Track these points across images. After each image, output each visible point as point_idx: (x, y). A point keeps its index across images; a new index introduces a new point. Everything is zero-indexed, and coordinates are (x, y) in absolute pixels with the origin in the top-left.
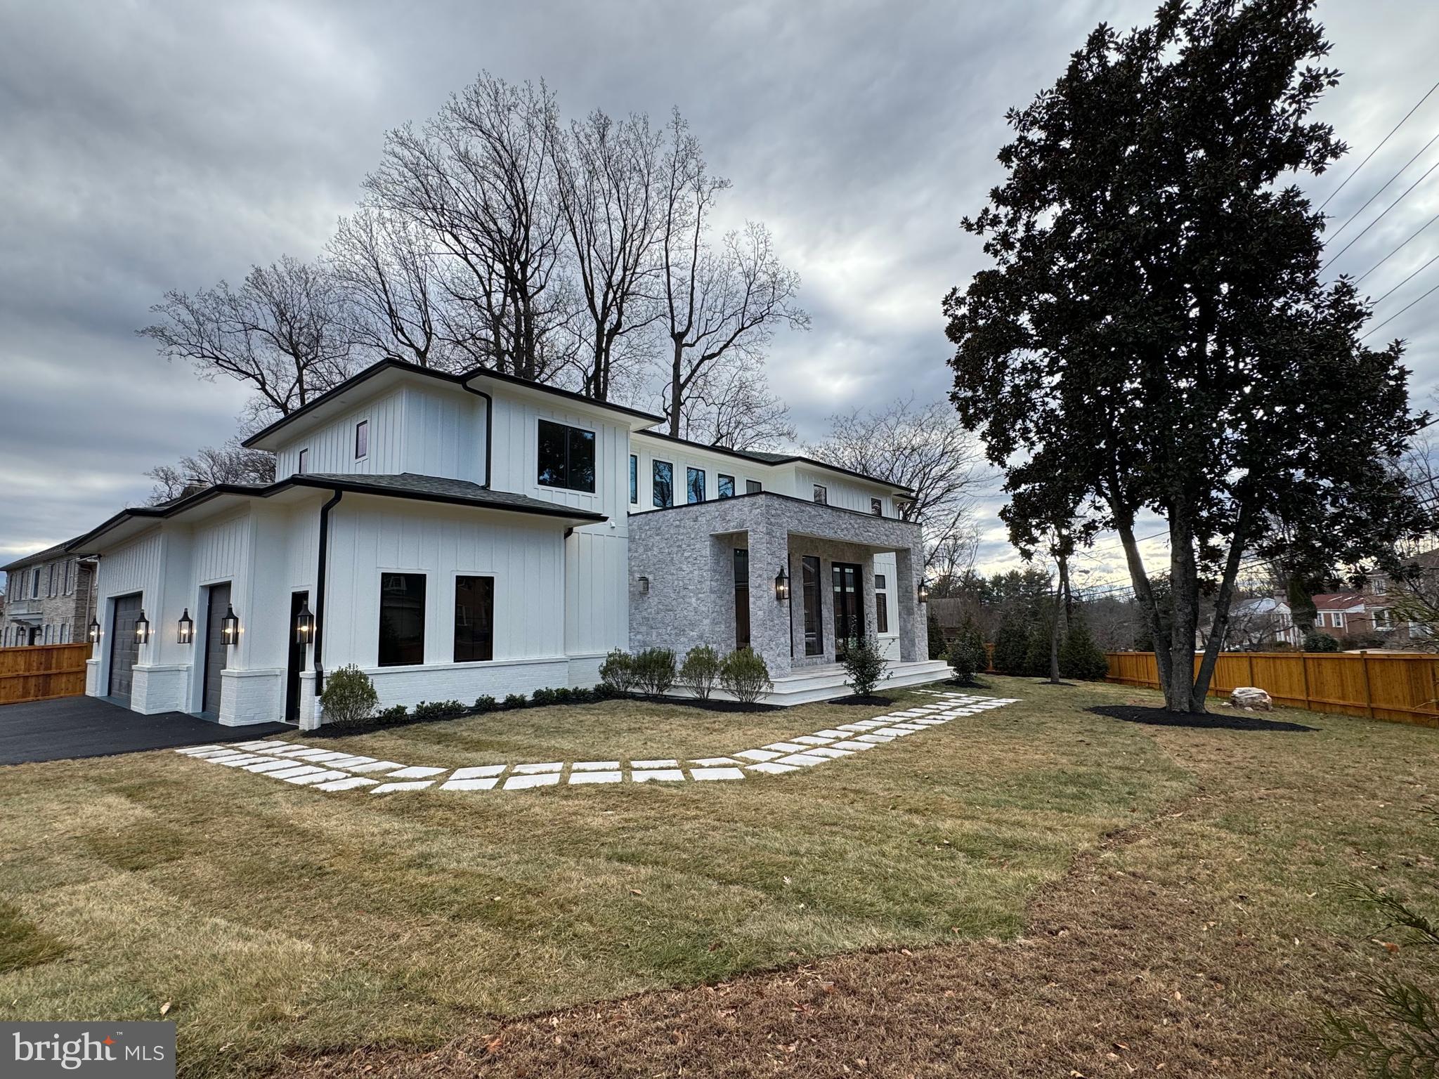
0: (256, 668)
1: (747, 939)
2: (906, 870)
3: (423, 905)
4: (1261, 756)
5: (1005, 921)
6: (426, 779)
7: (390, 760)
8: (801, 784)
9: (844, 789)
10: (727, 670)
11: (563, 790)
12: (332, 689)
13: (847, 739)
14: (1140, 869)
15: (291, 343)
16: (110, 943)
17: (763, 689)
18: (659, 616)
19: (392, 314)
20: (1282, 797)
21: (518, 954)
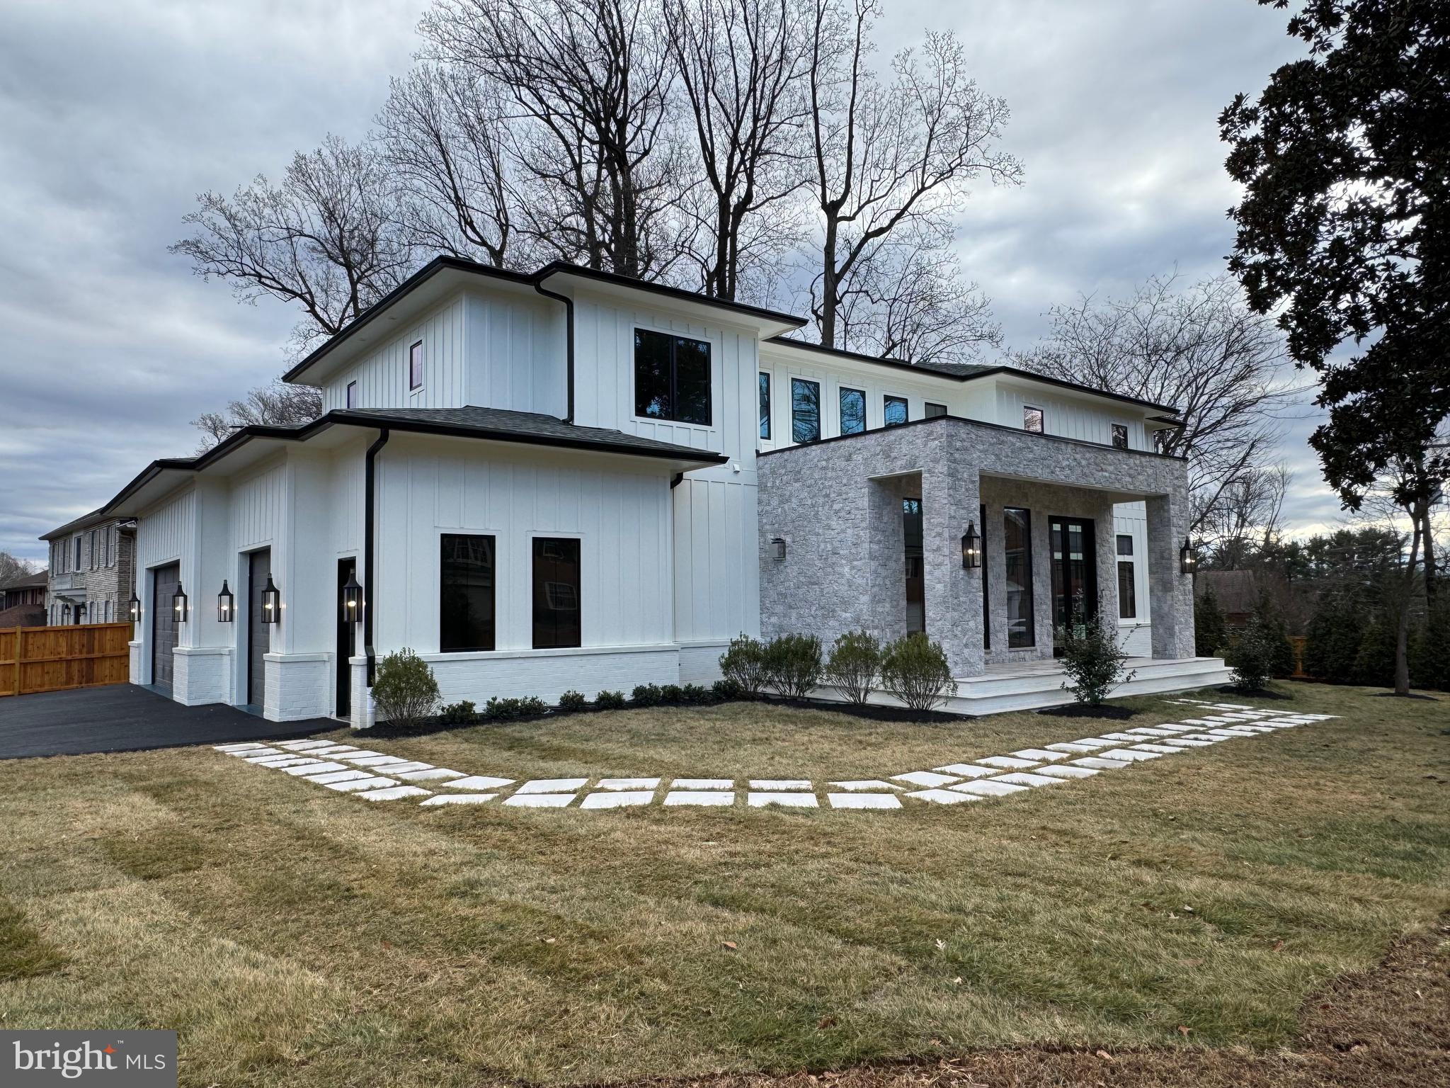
0: (300, 653)
1: (874, 1018)
2: (1120, 943)
3: (462, 941)
5: (1264, 1025)
6: (487, 791)
7: (450, 767)
8: (981, 820)
9: (1044, 828)
10: (891, 663)
11: (656, 812)
12: (384, 679)
13: (1059, 762)
15: (342, 250)
16: (109, 959)
17: (942, 692)
18: (800, 592)
19: (459, 203)
21: (566, 1011)
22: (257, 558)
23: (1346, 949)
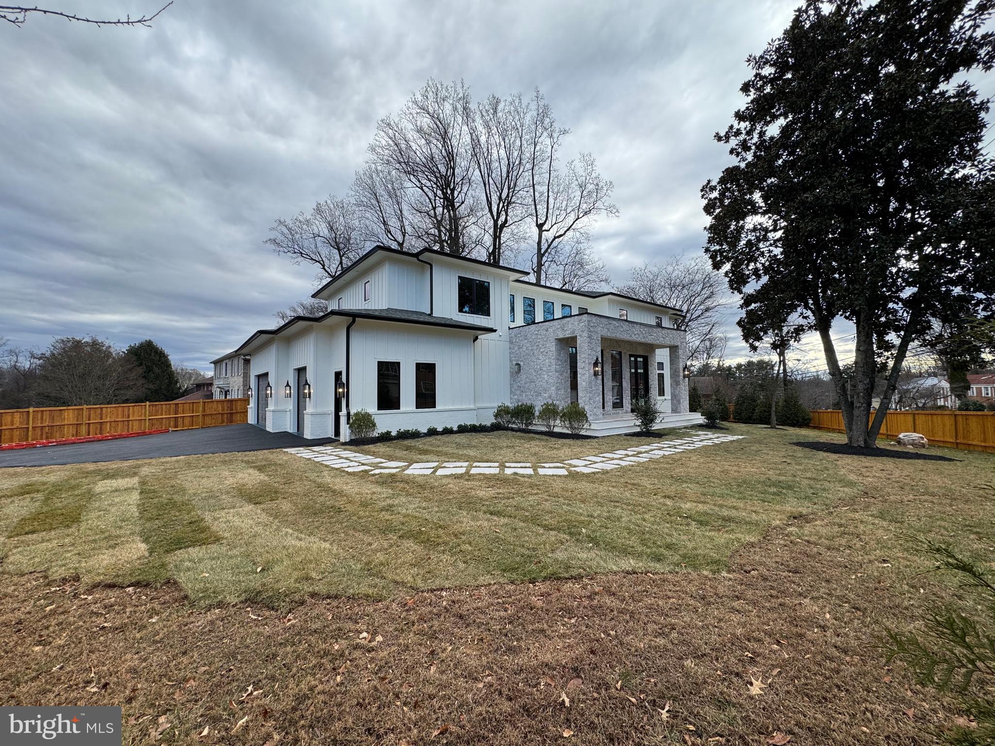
0: (319, 410)
1: (556, 560)
2: (657, 529)
3: (386, 529)
4: (913, 475)
5: (715, 563)
6: (397, 468)
7: (381, 458)
8: (600, 479)
9: (626, 483)
10: (564, 415)
11: (467, 476)
12: (354, 421)
13: (633, 456)
14: (813, 539)
15: (336, 242)
16: (240, 537)
17: (585, 427)
18: (527, 385)
19: (385, 223)
20: (925, 501)
21: (430, 558)
22: (301, 371)
23: (749, 532)
